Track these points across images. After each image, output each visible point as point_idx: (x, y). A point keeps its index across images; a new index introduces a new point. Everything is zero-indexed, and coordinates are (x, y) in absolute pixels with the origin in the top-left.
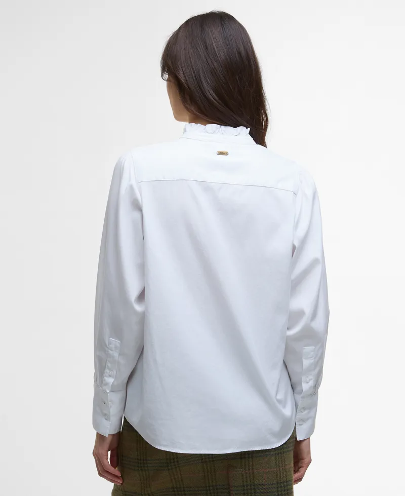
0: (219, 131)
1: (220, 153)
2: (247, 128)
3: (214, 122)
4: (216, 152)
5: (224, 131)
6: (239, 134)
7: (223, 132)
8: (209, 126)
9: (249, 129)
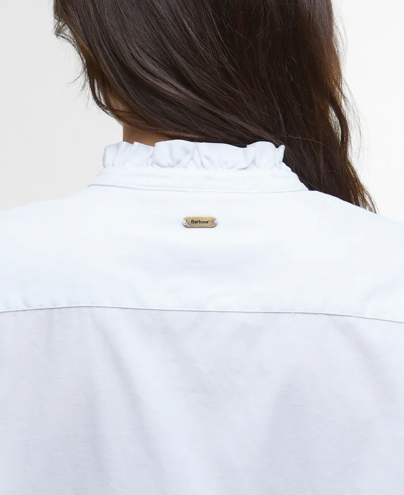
0: (192, 158)
1: (194, 223)
2: (277, 147)
3: (177, 134)
4: (181, 219)
5: (208, 158)
6: (254, 162)
7: (205, 161)
8: (164, 146)
9: (282, 148)
